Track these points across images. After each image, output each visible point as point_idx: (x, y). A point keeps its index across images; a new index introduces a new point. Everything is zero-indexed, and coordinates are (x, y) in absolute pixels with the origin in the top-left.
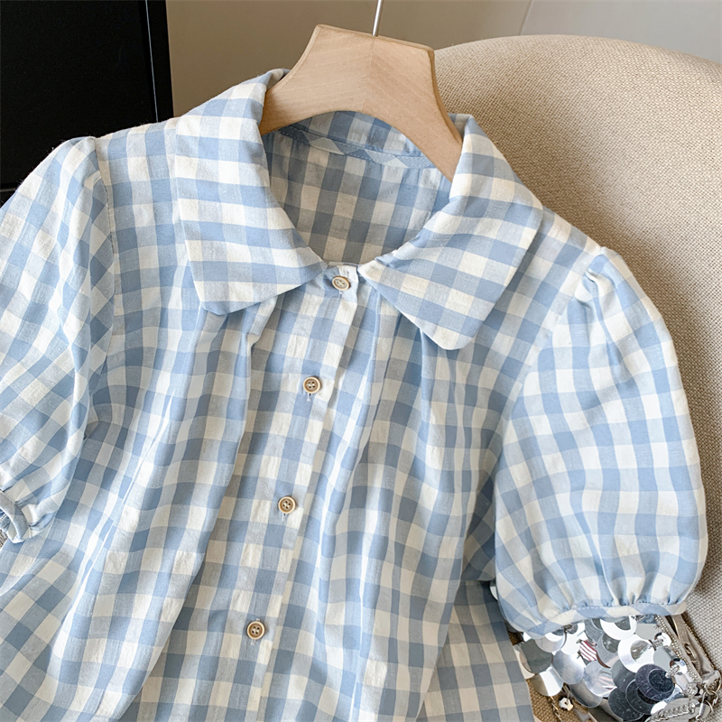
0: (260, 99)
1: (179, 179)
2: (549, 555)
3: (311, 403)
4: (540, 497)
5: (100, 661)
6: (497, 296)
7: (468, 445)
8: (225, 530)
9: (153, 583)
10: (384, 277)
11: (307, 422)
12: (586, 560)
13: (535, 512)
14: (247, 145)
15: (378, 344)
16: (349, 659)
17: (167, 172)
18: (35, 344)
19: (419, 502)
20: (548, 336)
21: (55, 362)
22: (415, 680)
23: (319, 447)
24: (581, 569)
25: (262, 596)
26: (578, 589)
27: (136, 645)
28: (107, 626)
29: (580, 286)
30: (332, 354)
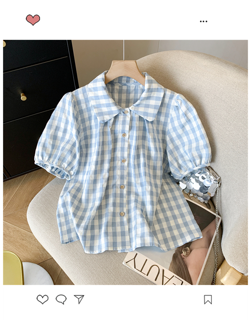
0: (104, 77)
1: (91, 97)
2: (180, 162)
3: (125, 139)
4: (176, 150)
5: (92, 198)
6: (159, 108)
7: (159, 142)
8: (112, 169)
9: (100, 181)
10: (135, 109)
11: (124, 143)
12: (188, 160)
13: (176, 154)
14: (103, 87)
15: (136, 123)
16: (142, 189)
17: (87, 96)
18: (66, 138)
19: (151, 155)
20: (171, 115)
21: (71, 140)
22: (157, 190)
23: (128, 148)
24: (187, 162)
25: (122, 180)
26: (187, 166)
27: (99, 193)
28: (92, 191)
29: (175, 102)
30: (127, 127)
